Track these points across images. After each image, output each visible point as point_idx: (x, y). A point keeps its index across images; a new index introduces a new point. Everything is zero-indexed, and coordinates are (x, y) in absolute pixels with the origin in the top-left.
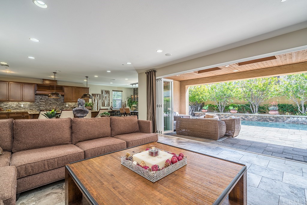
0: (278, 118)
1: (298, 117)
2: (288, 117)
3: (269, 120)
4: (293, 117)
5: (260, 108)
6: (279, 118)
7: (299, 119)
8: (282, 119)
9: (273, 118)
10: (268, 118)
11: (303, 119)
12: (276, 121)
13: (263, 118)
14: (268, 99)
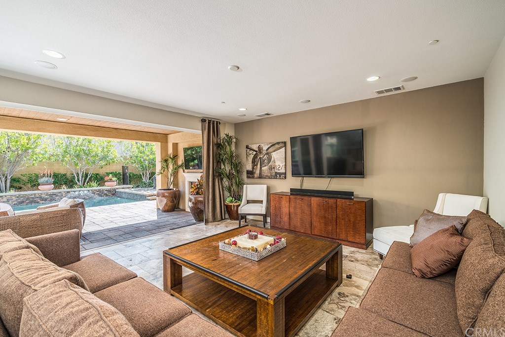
0: (53, 195)
1: (80, 191)
2: (68, 192)
3: (39, 200)
4: (74, 191)
5: (13, 180)
6: (55, 195)
7: (80, 192)
8: (60, 196)
9: (46, 195)
10: (38, 197)
11: (85, 192)
12: (51, 200)
13: (28, 199)
14: (33, 165)
